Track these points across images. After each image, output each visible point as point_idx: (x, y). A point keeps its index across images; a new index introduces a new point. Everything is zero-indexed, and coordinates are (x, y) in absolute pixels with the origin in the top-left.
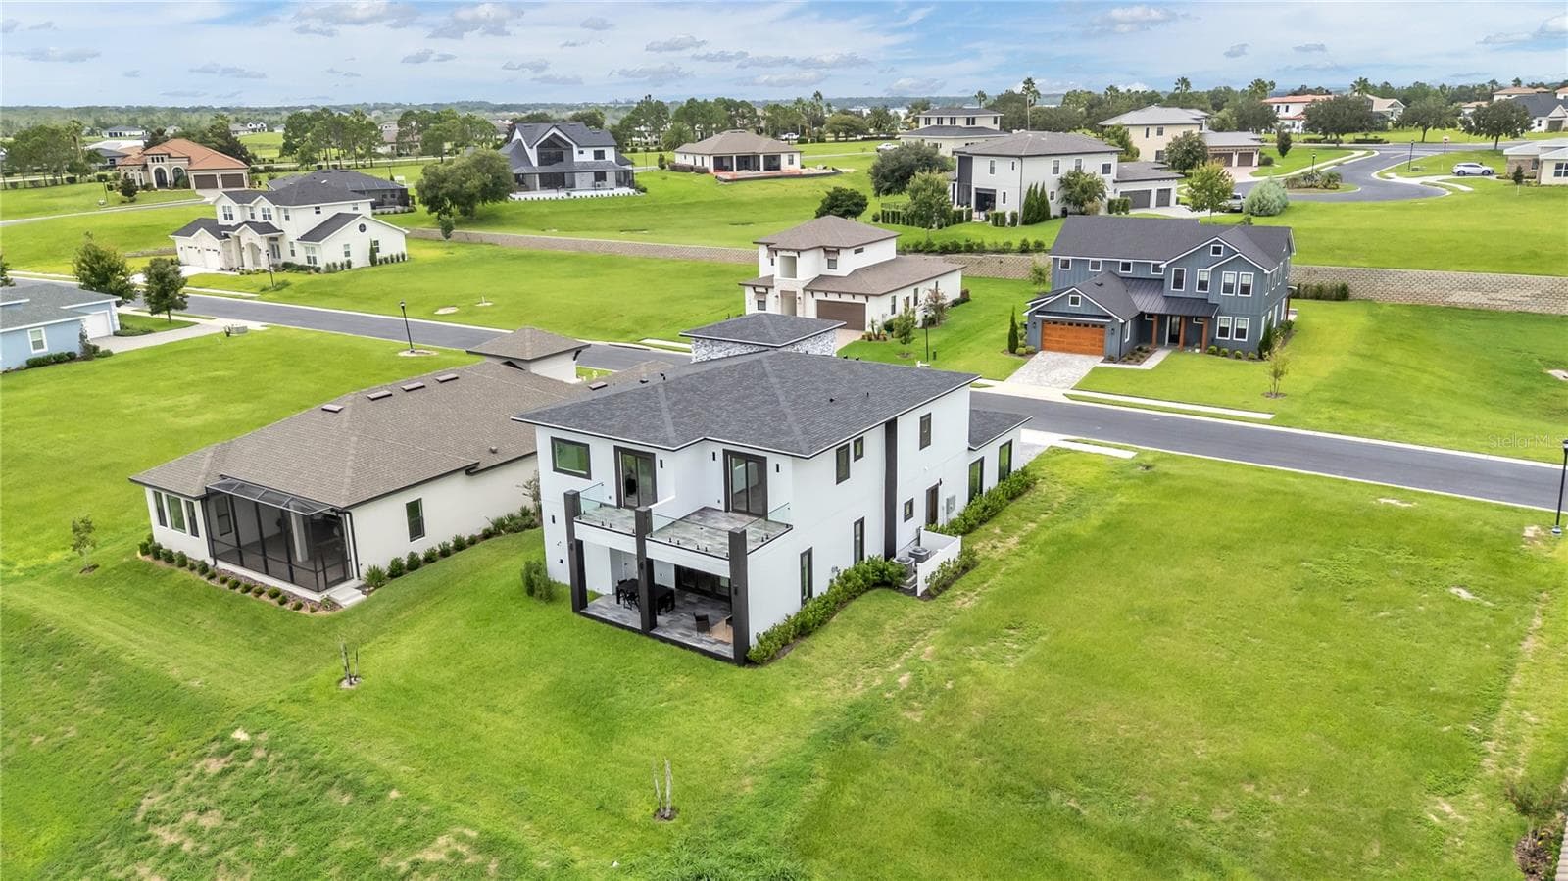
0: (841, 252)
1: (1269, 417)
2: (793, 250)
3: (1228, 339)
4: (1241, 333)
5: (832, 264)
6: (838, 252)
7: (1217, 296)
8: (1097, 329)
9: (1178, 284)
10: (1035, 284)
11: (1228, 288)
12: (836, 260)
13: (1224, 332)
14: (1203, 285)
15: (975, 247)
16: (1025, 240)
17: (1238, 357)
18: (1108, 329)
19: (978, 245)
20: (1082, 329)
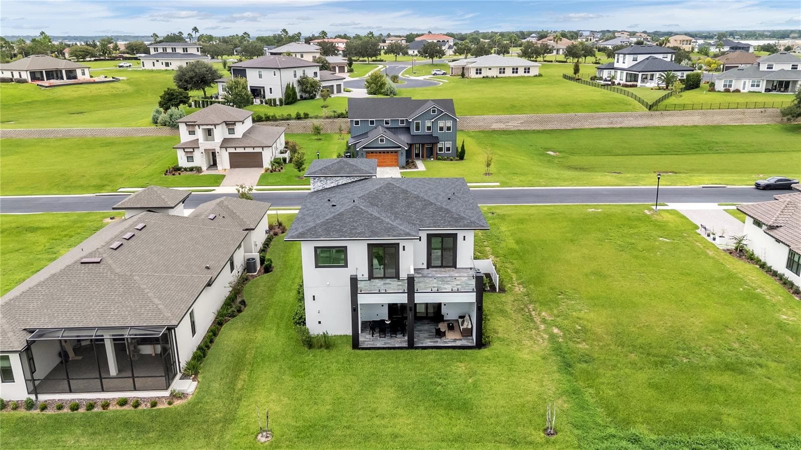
0: (236, 123)
1: (498, 184)
2: (211, 125)
3: (443, 152)
4: (448, 149)
5: (231, 131)
6: (235, 124)
7: (437, 133)
8: (394, 154)
9: (417, 129)
10: (316, 135)
11: (441, 129)
12: (234, 129)
13: (441, 149)
14: (429, 128)
15: (271, 118)
16: (298, 113)
17: (451, 160)
18: (400, 153)
19: (272, 117)
20: (382, 154)
